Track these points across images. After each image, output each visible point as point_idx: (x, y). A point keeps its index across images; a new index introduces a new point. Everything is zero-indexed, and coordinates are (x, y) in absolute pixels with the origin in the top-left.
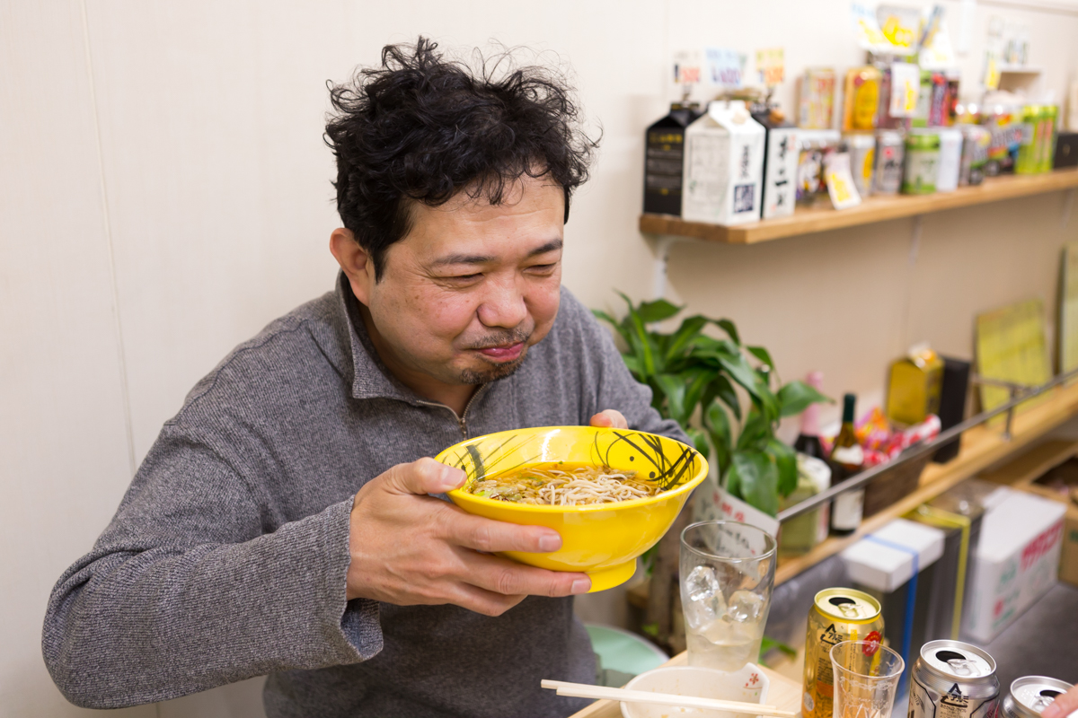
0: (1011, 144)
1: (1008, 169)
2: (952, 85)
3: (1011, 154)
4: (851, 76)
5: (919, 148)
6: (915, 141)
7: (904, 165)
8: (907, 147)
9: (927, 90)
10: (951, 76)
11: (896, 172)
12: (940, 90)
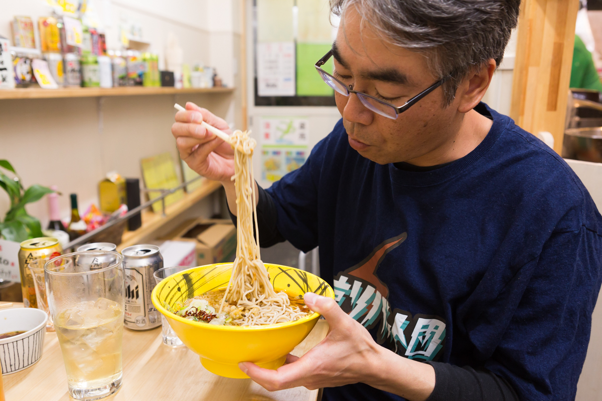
0: (139, 71)
1: (140, 83)
2: (102, 36)
3: (140, 76)
4: (41, 21)
5: (87, 63)
6: (84, 60)
7: (81, 71)
8: (81, 63)
9: (88, 36)
10: (100, 31)
11: (77, 75)
12: (96, 37)
